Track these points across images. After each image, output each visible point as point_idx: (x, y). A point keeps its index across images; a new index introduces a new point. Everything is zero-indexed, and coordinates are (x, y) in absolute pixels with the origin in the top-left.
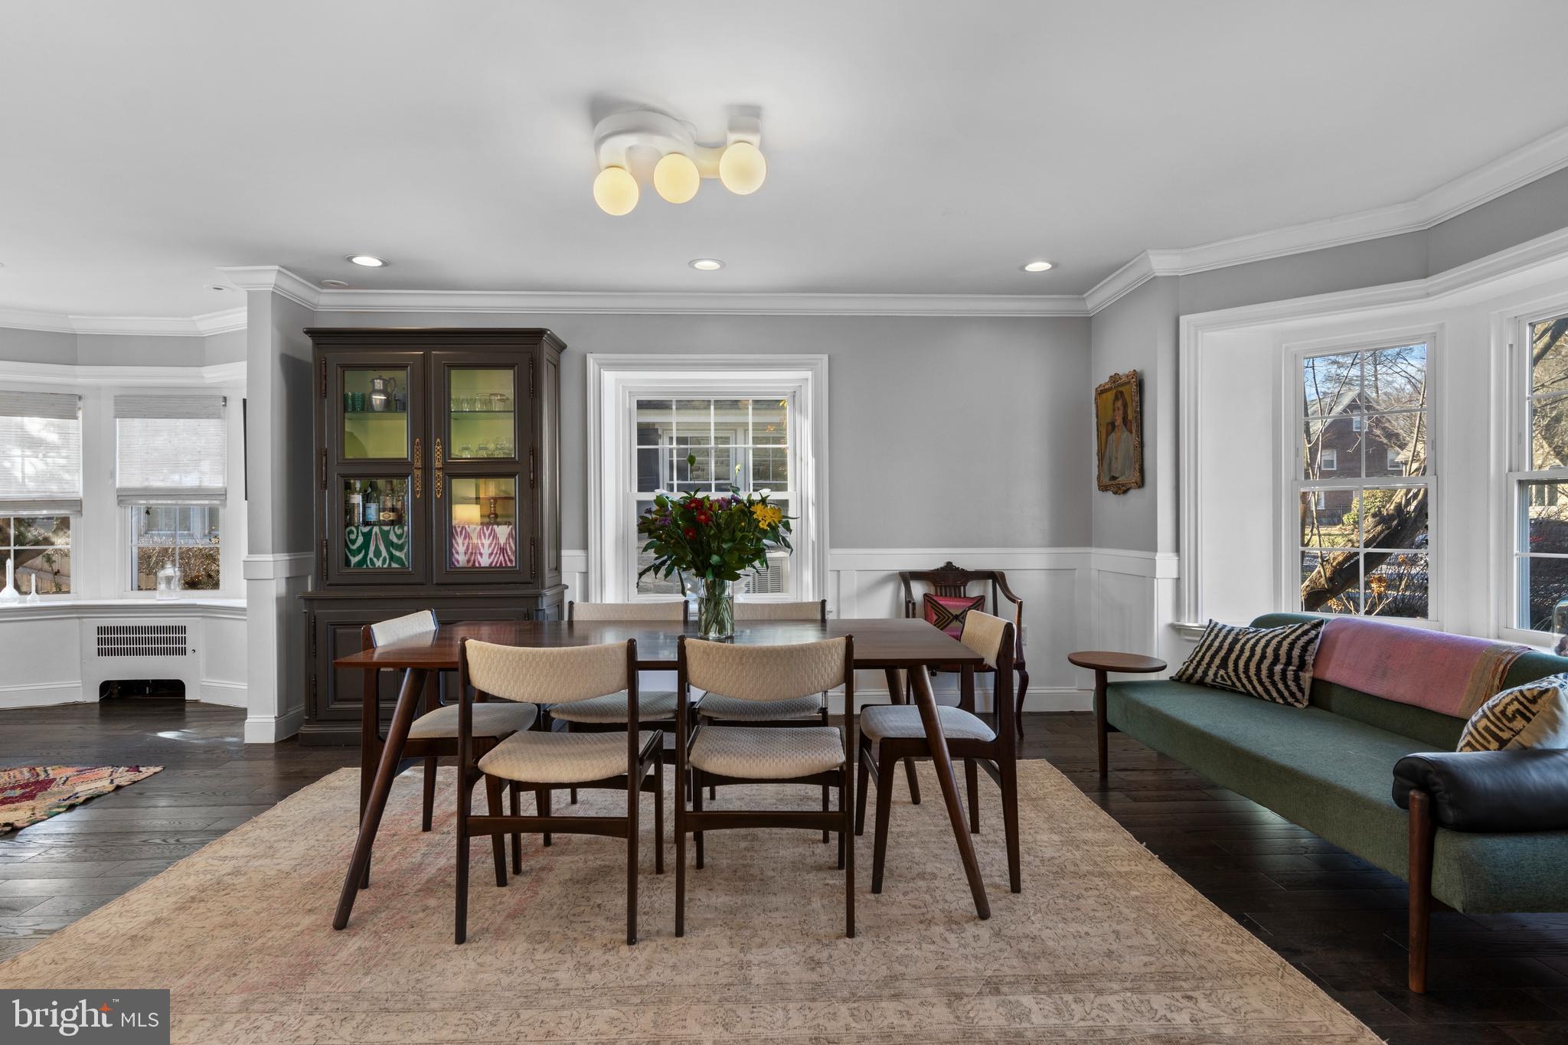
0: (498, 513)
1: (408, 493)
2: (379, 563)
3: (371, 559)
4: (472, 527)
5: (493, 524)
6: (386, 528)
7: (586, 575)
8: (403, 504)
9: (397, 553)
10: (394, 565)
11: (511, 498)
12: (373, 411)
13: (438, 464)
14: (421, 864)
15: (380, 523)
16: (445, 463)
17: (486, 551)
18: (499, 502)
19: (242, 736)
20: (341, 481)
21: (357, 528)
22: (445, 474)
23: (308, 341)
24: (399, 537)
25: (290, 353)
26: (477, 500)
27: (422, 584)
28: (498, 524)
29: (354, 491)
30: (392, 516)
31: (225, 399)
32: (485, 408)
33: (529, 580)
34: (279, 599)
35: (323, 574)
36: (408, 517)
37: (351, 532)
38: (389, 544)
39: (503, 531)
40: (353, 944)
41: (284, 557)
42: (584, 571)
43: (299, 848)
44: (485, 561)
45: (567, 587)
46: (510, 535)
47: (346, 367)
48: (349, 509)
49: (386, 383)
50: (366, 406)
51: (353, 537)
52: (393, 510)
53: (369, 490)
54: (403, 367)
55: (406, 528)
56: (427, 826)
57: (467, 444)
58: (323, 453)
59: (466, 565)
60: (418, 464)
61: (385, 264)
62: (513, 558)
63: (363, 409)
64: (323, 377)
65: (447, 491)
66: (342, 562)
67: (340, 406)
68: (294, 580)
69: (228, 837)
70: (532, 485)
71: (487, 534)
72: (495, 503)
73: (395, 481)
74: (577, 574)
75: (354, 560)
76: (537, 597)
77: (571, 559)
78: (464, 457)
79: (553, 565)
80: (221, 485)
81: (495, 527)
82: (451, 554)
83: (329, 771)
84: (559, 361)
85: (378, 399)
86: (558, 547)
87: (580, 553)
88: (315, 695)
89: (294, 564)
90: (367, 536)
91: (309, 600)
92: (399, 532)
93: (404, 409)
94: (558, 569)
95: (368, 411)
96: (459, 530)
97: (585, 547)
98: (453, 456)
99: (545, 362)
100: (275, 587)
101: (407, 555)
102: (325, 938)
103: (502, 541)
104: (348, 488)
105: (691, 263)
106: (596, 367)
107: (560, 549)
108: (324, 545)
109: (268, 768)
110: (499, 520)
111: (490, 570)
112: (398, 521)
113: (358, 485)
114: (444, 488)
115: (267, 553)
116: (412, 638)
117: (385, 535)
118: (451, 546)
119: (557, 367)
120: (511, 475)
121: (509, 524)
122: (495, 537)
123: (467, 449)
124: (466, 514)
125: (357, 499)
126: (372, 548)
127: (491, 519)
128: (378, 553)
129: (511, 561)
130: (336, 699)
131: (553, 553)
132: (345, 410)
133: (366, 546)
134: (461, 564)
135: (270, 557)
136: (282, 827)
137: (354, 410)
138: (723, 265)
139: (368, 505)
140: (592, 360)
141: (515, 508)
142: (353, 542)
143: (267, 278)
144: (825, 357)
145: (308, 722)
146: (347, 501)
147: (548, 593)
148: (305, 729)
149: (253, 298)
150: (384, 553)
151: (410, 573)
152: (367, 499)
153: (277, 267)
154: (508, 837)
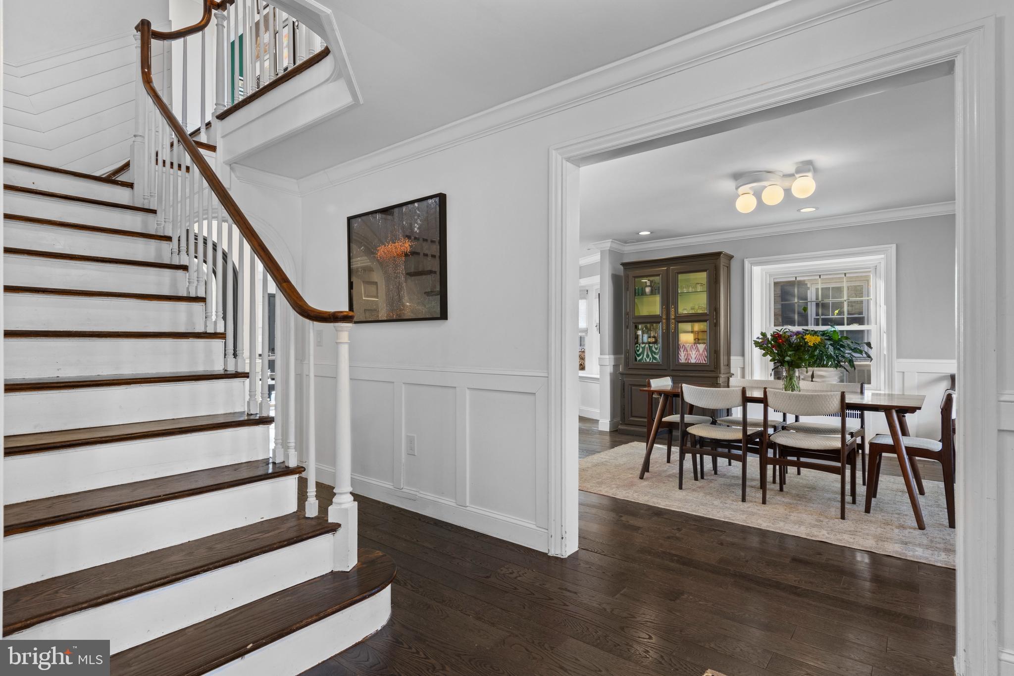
0: (699, 338)
1: (660, 329)
2: (648, 360)
3: (645, 358)
4: (687, 345)
5: (697, 344)
6: (651, 345)
7: (743, 369)
8: (658, 335)
9: (656, 356)
10: (654, 361)
11: (706, 331)
12: (646, 295)
13: (673, 317)
14: (666, 470)
15: (649, 343)
16: (675, 316)
17: (693, 356)
18: (700, 333)
19: (598, 428)
20: (634, 325)
21: (640, 345)
22: (676, 321)
23: (622, 267)
24: (656, 349)
25: (614, 273)
26: (692, 332)
27: (666, 370)
28: (699, 343)
29: (638, 329)
30: (653, 340)
31: (587, 291)
32: (693, 290)
33: (713, 370)
34: (610, 374)
35: (627, 364)
36: (660, 340)
37: (637, 347)
38: (652, 352)
39: (701, 347)
40: (644, 483)
41: (612, 357)
42: (742, 367)
43: (624, 460)
44: (693, 361)
45: (733, 375)
46: (705, 348)
47: (635, 277)
48: (637, 337)
49: (651, 282)
50: (643, 293)
51: (638, 349)
52: (654, 337)
53: (644, 329)
54: (658, 275)
55: (659, 345)
56: (669, 461)
57: (685, 307)
58: (627, 314)
59: (684, 362)
60: (664, 317)
61: (651, 233)
62: (706, 359)
63: (642, 295)
64: (627, 282)
65: (676, 328)
66: (634, 360)
67: (633, 293)
68: (616, 366)
69: (602, 453)
70: (715, 325)
71: (694, 348)
72: (698, 334)
73: (654, 325)
74: (739, 368)
75: (638, 358)
76: (717, 378)
77: (735, 360)
78: (684, 313)
79: (726, 363)
80: (585, 327)
81: (698, 345)
82: (678, 357)
83: (631, 442)
84: (730, 264)
85: (648, 290)
86: (729, 355)
87: (740, 358)
88: (624, 413)
89: (616, 360)
90: (644, 348)
91: (622, 374)
92: (656, 347)
93: (659, 293)
94: (728, 365)
95: (644, 295)
96: (681, 346)
97: (743, 355)
98: (679, 313)
99: (722, 265)
100: (609, 369)
101: (660, 357)
102: (637, 480)
103: (701, 351)
104: (636, 328)
105: (799, 210)
106: (749, 265)
107: (730, 356)
108: (627, 352)
109: (607, 438)
110: (700, 341)
111: (695, 365)
112: (656, 342)
113: (640, 327)
114: (675, 328)
115: (607, 355)
116: (663, 386)
117: (650, 348)
118: (678, 353)
119: (729, 268)
120: (705, 321)
121: (705, 343)
122: (698, 350)
123: (685, 309)
124: (686, 338)
125: (640, 333)
126: (645, 354)
127: (697, 341)
128: (648, 356)
129: (705, 361)
130: (632, 416)
131: (726, 358)
132: (635, 296)
133: (643, 353)
134: (682, 362)
135: (607, 357)
136: (618, 454)
137: (639, 295)
138: (817, 208)
139: (644, 335)
140: (747, 262)
141: (706, 336)
142: (638, 351)
143: (607, 245)
144: (894, 246)
145: (621, 424)
146: (636, 333)
147: (723, 376)
148: (620, 427)
149: (602, 252)
150: (650, 356)
151: (661, 365)
152: (643, 333)
153: (611, 240)
154: (698, 456)
